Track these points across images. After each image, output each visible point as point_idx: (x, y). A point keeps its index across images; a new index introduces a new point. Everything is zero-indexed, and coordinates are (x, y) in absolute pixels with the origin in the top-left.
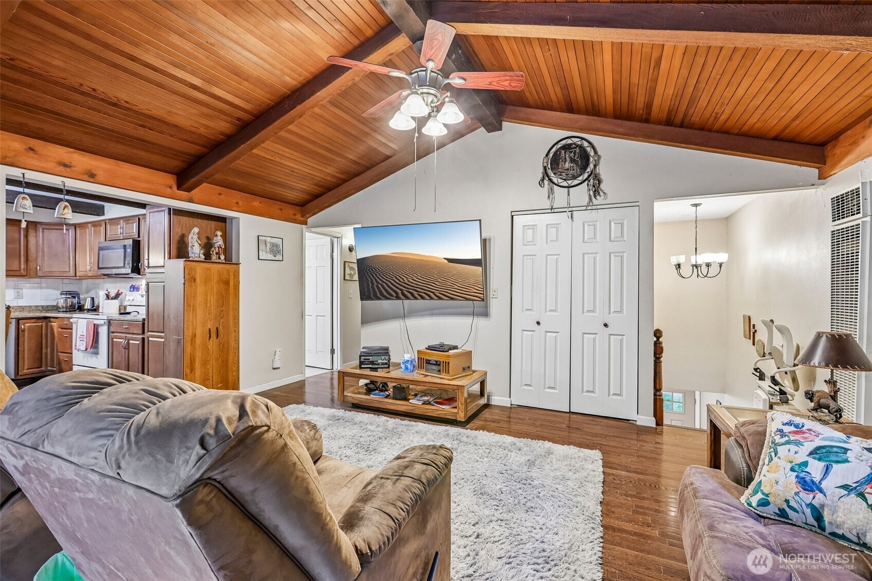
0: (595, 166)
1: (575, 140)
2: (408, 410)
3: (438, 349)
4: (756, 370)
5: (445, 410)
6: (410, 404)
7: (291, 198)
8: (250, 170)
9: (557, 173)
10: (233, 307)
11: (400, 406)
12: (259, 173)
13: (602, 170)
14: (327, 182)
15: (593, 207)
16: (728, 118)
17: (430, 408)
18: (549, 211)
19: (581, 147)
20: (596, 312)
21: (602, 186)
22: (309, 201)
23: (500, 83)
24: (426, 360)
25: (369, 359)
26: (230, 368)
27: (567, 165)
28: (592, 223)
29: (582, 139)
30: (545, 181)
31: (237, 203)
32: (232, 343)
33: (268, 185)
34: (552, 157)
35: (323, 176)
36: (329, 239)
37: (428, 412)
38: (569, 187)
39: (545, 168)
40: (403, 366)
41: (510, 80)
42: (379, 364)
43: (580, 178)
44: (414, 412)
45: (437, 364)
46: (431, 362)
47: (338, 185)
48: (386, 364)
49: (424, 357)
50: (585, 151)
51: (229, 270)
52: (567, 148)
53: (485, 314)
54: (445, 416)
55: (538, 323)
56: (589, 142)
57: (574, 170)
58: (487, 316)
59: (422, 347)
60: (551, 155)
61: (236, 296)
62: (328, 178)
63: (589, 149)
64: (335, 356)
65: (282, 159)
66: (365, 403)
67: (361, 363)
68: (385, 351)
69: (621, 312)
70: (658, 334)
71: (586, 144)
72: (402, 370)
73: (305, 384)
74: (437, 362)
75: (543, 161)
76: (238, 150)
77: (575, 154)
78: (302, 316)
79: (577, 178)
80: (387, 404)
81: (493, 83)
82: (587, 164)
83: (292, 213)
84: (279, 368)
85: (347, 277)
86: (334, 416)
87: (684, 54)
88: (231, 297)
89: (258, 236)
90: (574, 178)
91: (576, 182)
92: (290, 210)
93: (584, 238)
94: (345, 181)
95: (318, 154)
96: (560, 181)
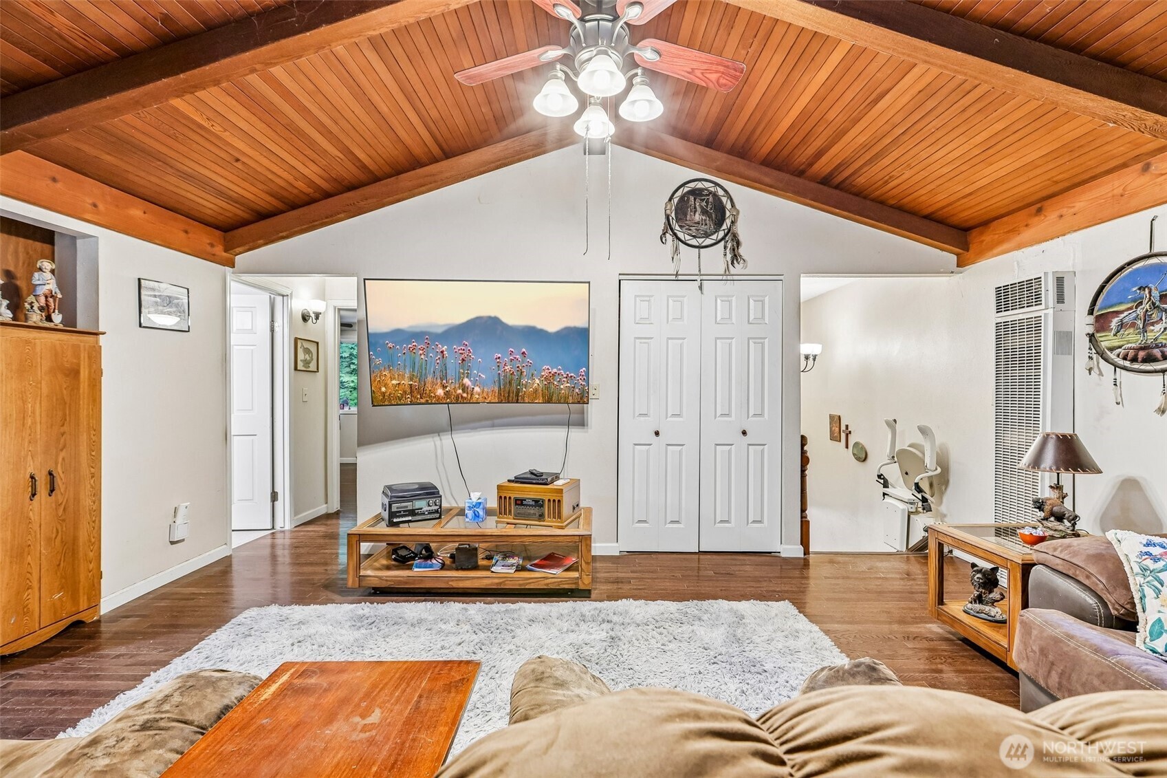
0: (733, 222)
1: (707, 185)
2: (492, 584)
3: (534, 481)
4: (879, 476)
5: (555, 575)
6: (494, 575)
7: (209, 212)
8: (147, 140)
9: (684, 226)
10: (88, 424)
11: (475, 581)
12: (164, 150)
13: (741, 230)
14: (295, 191)
15: (729, 278)
16: (898, 185)
17: (533, 576)
18: (673, 278)
19: (715, 195)
20: (731, 417)
21: (742, 251)
22: (244, 223)
23: (707, 75)
24: (516, 500)
25: (407, 507)
26: (81, 554)
27: (698, 217)
28: (726, 299)
29: (717, 184)
30: (667, 235)
31: (95, 205)
32: (87, 502)
33: (173, 180)
34: (677, 204)
35: (291, 179)
36: (265, 297)
37: (530, 583)
38: (699, 247)
39: (668, 217)
40: (470, 513)
41: (723, 73)
42: (424, 514)
43: (714, 237)
44: (502, 587)
45: (538, 503)
46: (524, 502)
47: (311, 201)
48: (437, 511)
49: (510, 495)
50: (721, 202)
51: (79, 346)
52: (696, 193)
53: (582, 423)
54: (559, 585)
55: (657, 433)
56: (725, 191)
57: (706, 224)
58: (584, 425)
59: (503, 480)
60: (676, 200)
61: (94, 401)
62: (300, 185)
63: (724, 200)
64: (279, 504)
65: (225, 130)
66: (406, 583)
67: (392, 515)
68: (429, 491)
69: (761, 415)
70: (804, 440)
71: (721, 192)
72: (467, 520)
73: (230, 565)
74: (536, 501)
75: (666, 207)
76: (150, 87)
77: (707, 202)
78: (226, 436)
79: (710, 236)
80: (453, 581)
81: (696, 71)
82: (723, 219)
83: (208, 241)
84: (183, 540)
85: (300, 366)
86: (361, 618)
87: (920, 92)
88: (84, 403)
89: (139, 279)
90: (707, 235)
91: (708, 242)
92: (204, 237)
93: (716, 318)
94: (328, 195)
95: (300, 134)
96: (688, 237)
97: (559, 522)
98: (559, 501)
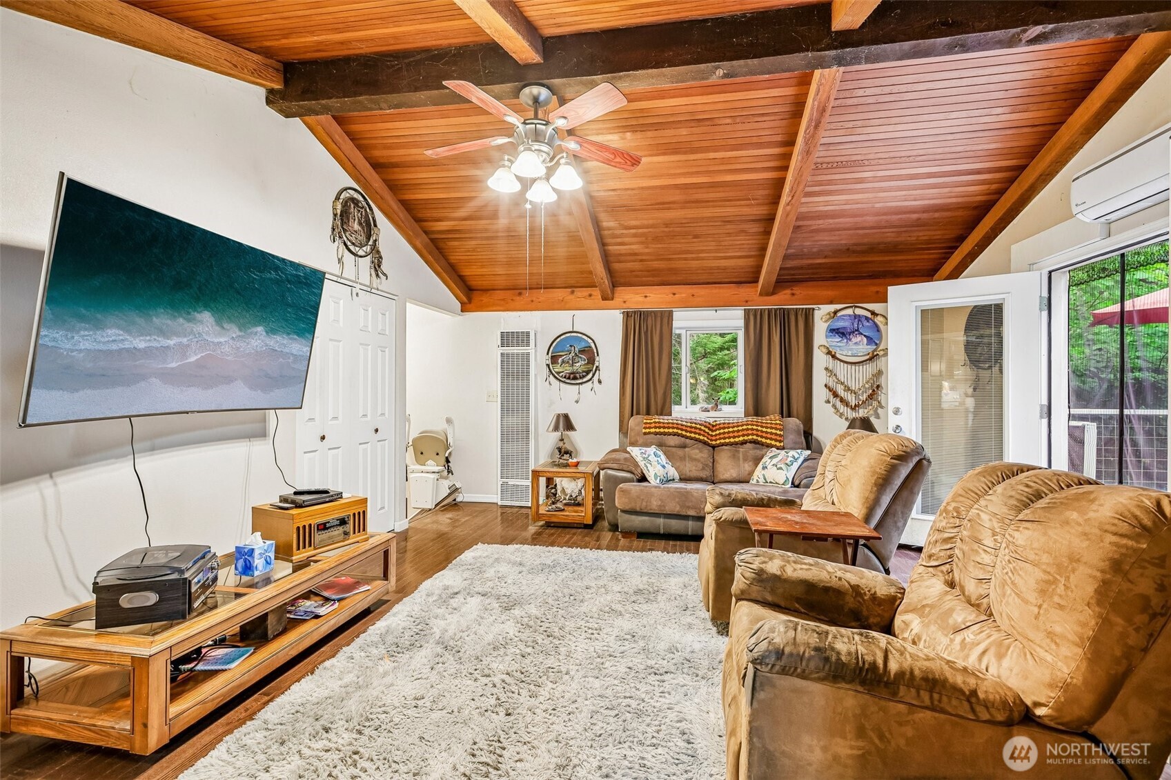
0: (375, 240)
1: (360, 198)
9: (348, 231)
19: (366, 210)
20: (368, 417)
24: (318, 525)
25: (201, 580)
27: (356, 226)
29: (365, 200)
34: (343, 206)
38: (356, 255)
43: (365, 249)
45: (343, 522)
46: (328, 525)
48: (216, 578)
50: (369, 219)
52: (355, 202)
55: (323, 438)
56: (371, 209)
57: (361, 235)
60: (341, 202)
67: (192, 598)
69: (384, 414)
74: (342, 519)
77: (361, 215)
79: (363, 247)
82: (370, 235)
91: (362, 252)
96: (349, 243)
97: (364, 535)
98: (364, 512)
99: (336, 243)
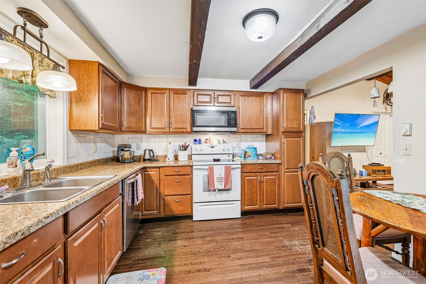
46: (380, 171)
49: (375, 169)
97: (390, 175)
98: (390, 170)
99: (385, 104)
